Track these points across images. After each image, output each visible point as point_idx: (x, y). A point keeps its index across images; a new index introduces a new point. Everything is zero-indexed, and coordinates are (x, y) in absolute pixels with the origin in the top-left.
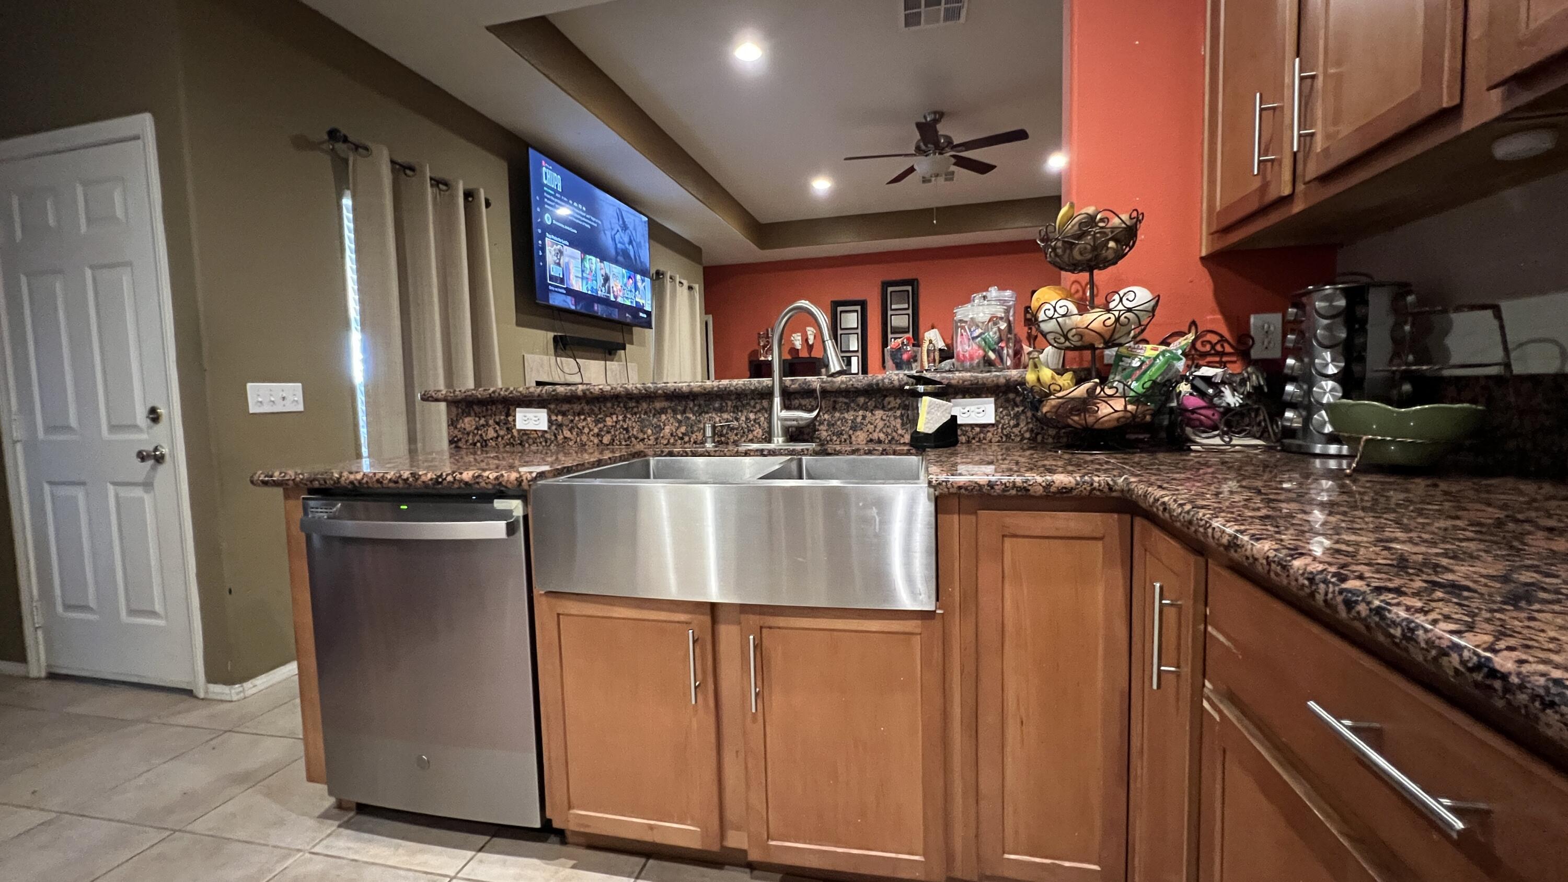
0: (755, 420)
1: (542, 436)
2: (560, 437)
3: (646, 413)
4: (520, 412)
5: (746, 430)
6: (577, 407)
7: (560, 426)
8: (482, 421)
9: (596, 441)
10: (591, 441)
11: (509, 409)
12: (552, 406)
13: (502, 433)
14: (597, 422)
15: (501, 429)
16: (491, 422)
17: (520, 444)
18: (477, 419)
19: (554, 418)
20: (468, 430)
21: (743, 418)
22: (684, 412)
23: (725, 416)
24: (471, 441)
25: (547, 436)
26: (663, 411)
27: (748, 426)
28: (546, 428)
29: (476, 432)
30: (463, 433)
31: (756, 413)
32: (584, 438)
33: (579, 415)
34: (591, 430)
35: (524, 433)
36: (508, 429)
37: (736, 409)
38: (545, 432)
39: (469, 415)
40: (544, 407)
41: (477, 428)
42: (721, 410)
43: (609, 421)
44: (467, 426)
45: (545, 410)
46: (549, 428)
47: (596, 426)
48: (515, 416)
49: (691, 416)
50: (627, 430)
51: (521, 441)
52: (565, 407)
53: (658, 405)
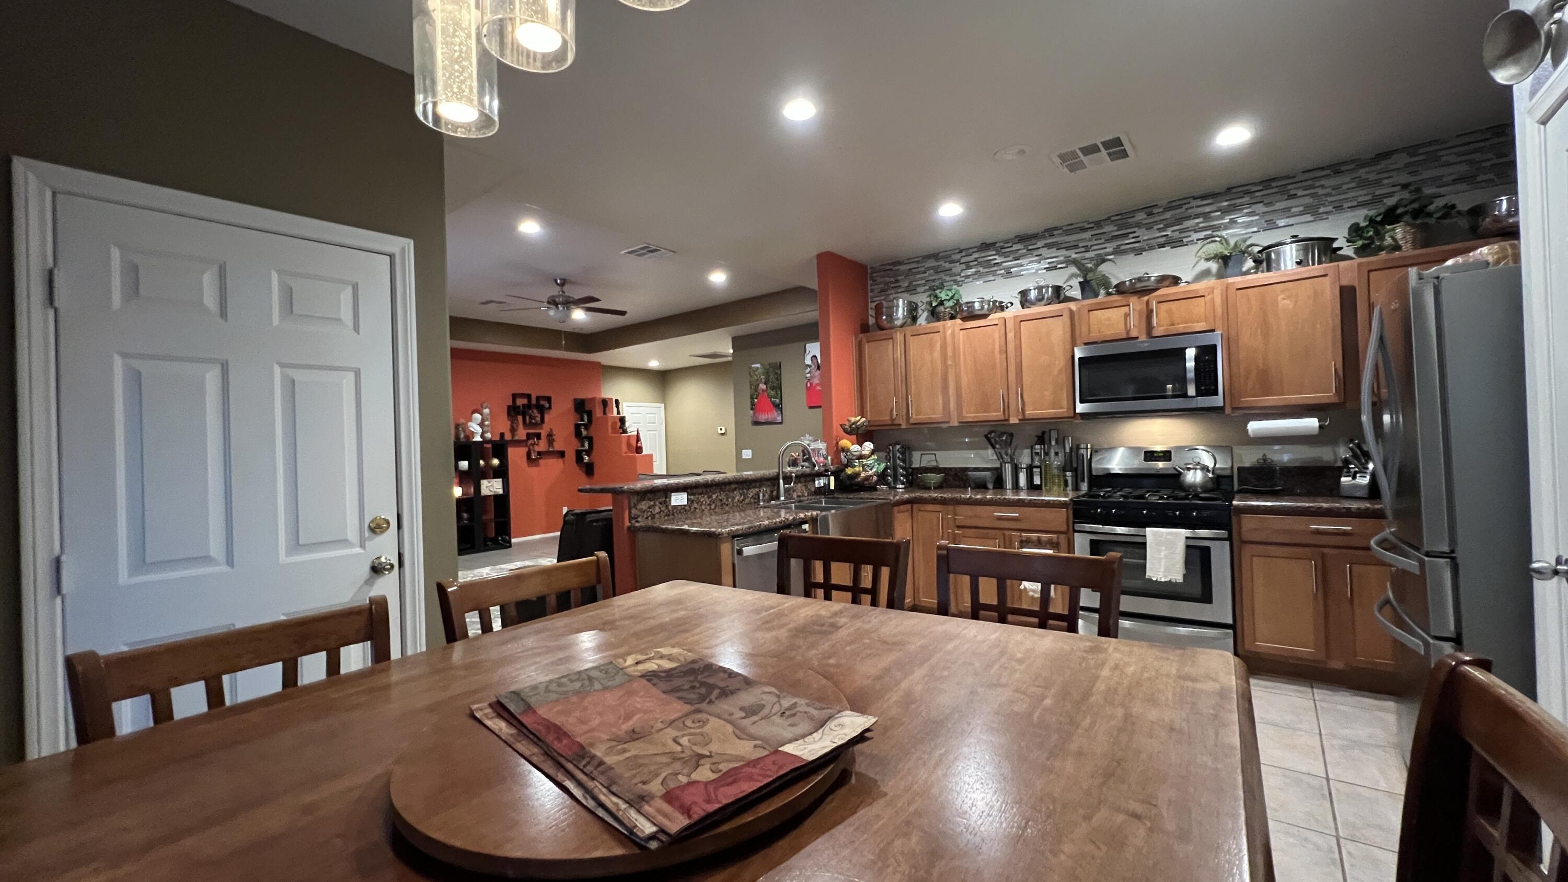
1: (684, 508)
2: (692, 508)
4: (673, 496)
6: (700, 490)
7: (692, 501)
8: (652, 503)
9: (708, 508)
11: (667, 494)
12: (689, 491)
13: (663, 509)
14: (709, 497)
15: (662, 507)
16: (657, 503)
17: (674, 512)
18: (649, 502)
19: (689, 497)
20: (644, 509)
24: (645, 517)
25: (686, 508)
26: (735, 489)
28: (686, 503)
29: (648, 510)
30: (641, 512)
32: (703, 507)
33: (701, 494)
35: (675, 507)
36: (666, 506)
38: (685, 505)
39: (644, 500)
40: (685, 492)
41: (649, 508)
43: (714, 497)
44: (644, 506)
45: (685, 494)
46: (688, 503)
47: (709, 499)
48: (670, 498)
50: (721, 500)
52: (695, 491)
53: (733, 486)
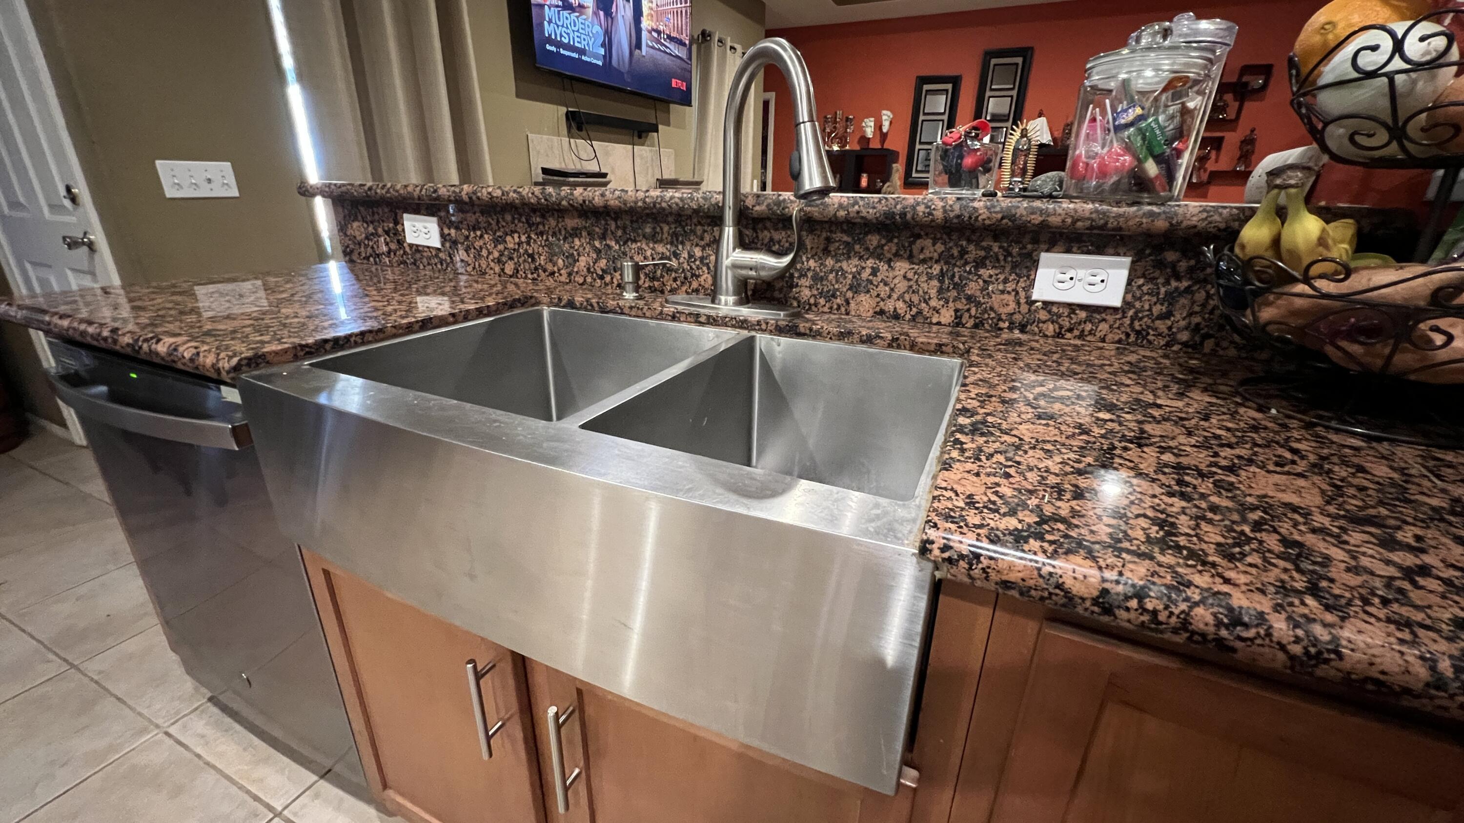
0: (702, 259)
1: (437, 256)
2: (456, 259)
3: (554, 234)
4: (408, 220)
5: (689, 274)
6: (469, 218)
7: (455, 243)
8: (371, 229)
9: (497, 269)
10: (491, 269)
11: (396, 215)
12: (442, 214)
13: (393, 246)
14: (497, 241)
15: (392, 241)
16: (380, 231)
17: (414, 263)
18: (365, 225)
19: (446, 231)
20: (359, 238)
21: (685, 255)
22: (603, 237)
23: (660, 248)
24: (364, 255)
25: (441, 255)
26: (575, 233)
27: (691, 267)
28: (438, 245)
29: (366, 242)
30: (354, 243)
31: (703, 249)
32: (483, 264)
33: (474, 229)
34: (489, 253)
35: (416, 249)
36: (398, 241)
37: (675, 239)
38: (439, 250)
39: (356, 219)
40: (432, 215)
41: (367, 238)
42: (653, 238)
43: (511, 242)
44: (357, 233)
45: (435, 219)
46: (443, 245)
47: (495, 246)
48: (403, 225)
49: (613, 243)
50: (531, 256)
51: (415, 260)
52: (458, 215)
53: (571, 223)
